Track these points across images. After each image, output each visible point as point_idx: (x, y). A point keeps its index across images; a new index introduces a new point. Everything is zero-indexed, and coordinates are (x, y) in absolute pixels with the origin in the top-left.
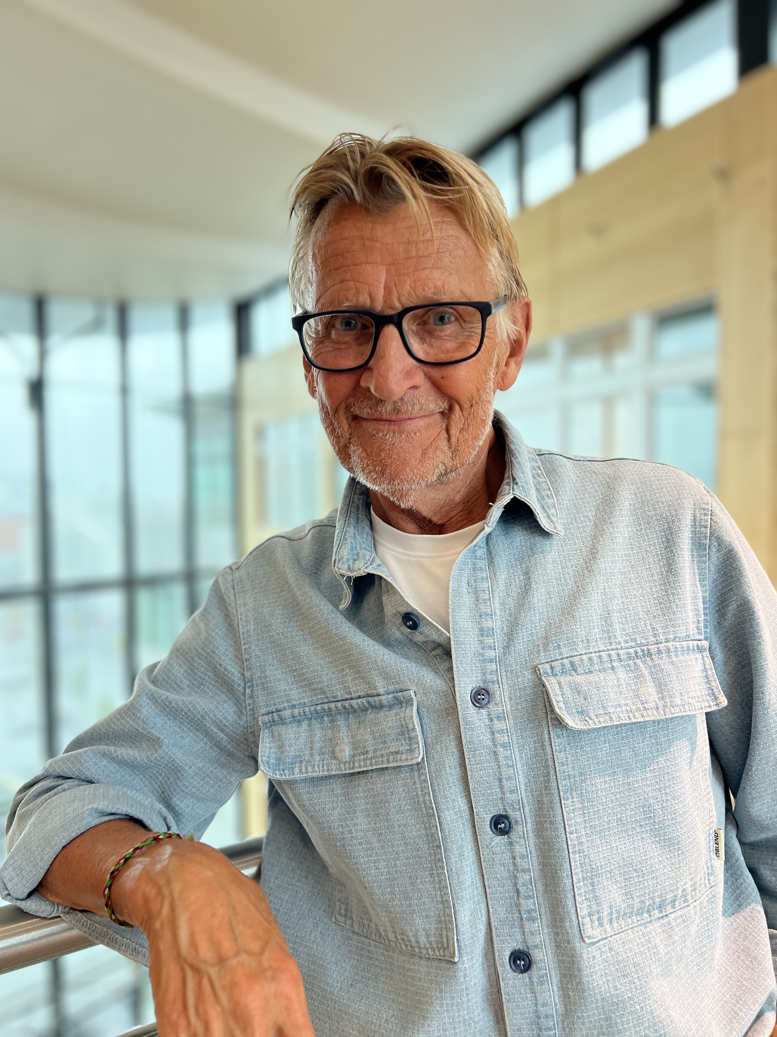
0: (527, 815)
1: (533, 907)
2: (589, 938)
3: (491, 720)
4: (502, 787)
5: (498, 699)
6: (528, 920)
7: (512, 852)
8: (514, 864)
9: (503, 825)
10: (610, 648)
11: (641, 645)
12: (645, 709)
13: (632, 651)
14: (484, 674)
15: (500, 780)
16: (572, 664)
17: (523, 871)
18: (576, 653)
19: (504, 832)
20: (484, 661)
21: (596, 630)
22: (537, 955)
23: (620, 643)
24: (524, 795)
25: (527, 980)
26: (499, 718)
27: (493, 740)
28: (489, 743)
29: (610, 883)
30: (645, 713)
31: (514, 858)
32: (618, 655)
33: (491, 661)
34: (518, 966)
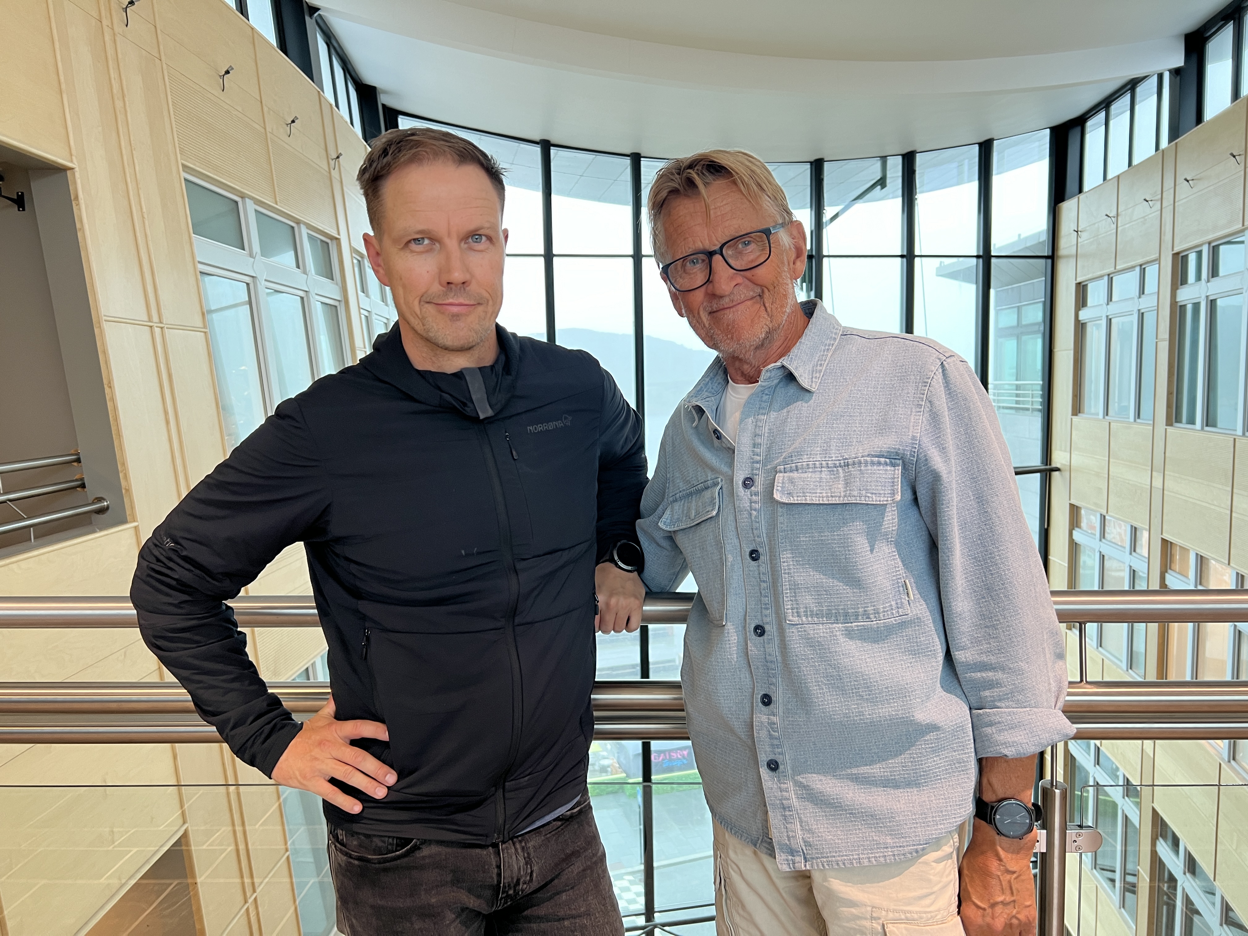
0: (767, 551)
1: (767, 602)
2: (789, 621)
3: (752, 496)
4: (753, 534)
5: (757, 484)
6: (765, 609)
7: (759, 570)
8: (760, 578)
9: (754, 555)
10: (824, 459)
11: (846, 459)
12: (832, 497)
13: (837, 462)
14: (752, 470)
15: (752, 529)
16: (796, 466)
17: (764, 581)
18: (801, 461)
19: (754, 559)
20: (753, 463)
21: (819, 449)
22: (767, 628)
23: (832, 457)
24: (765, 540)
25: (762, 641)
26: (755, 495)
27: (751, 507)
28: (748, 508)
29: (807, 594)
30: (830, 499)
31: (759, 574)
32: (827, 464)
33: (757, 463)
34: (757, 633)
